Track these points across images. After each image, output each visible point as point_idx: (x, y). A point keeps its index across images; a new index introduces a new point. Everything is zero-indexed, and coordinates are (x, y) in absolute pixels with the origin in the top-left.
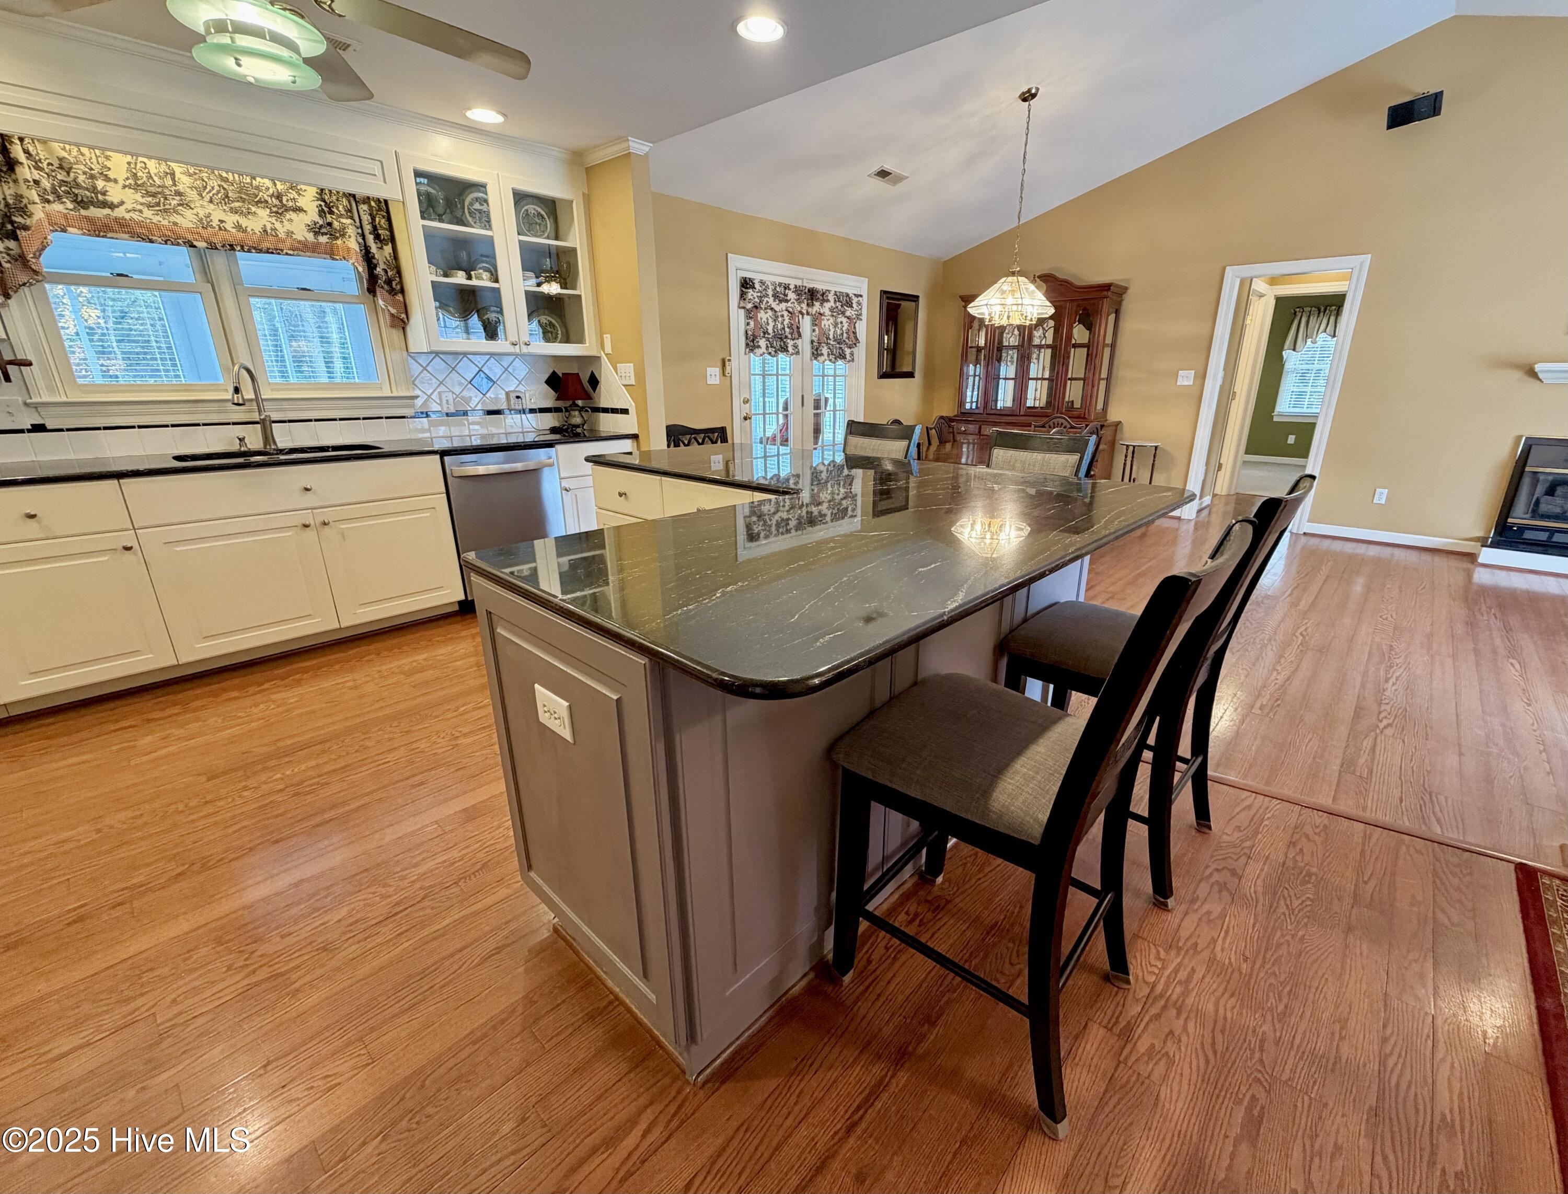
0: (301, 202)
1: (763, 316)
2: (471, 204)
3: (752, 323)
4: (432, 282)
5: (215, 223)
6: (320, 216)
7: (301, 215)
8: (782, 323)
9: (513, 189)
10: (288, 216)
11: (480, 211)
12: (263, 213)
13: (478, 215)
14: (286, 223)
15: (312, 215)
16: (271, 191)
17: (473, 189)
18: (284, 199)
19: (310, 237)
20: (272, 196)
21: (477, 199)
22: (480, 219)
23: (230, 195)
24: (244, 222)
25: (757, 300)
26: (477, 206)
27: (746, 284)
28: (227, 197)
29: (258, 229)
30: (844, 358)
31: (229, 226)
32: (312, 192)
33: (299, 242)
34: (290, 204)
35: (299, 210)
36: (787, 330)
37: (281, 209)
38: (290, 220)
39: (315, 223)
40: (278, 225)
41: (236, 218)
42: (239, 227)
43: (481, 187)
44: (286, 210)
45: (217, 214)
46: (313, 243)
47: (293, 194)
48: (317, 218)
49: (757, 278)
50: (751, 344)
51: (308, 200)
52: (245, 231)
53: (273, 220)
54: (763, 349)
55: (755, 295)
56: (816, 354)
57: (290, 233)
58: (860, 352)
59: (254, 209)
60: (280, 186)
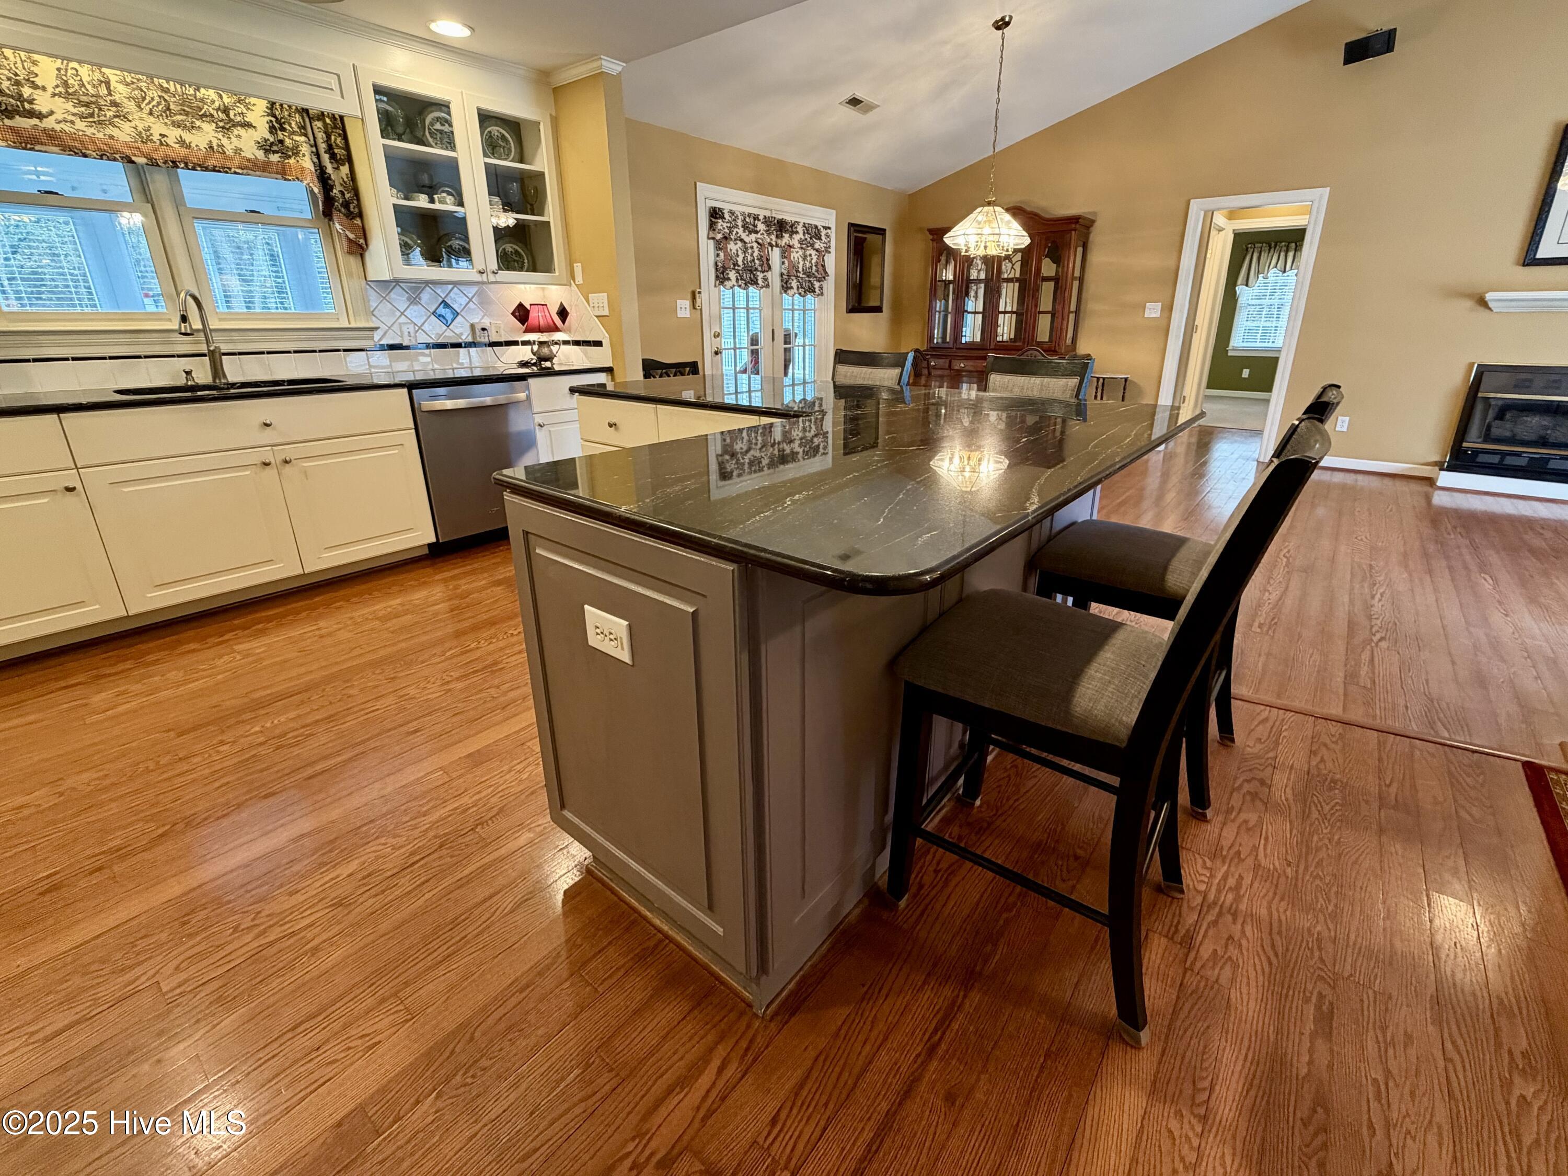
0: (250, 117)
1: (733, 247)
2: (432, 124)
3: (722, 254)
4: (394, 205)
5: (156, 137)
6: (271, 132)
7: (250, 131)
8: (752, 255)
9: (478, 109)
10: (236, 132)
11: (441, 132)
12: (208, 128)
13: (439, 135)
14: (234, 139)
15: (262, 131)
16: (217, 104)
17: (434, 108)
18: (232, 113)
19: (260, 155)
20: (218, 110)
21: (438, 119)
22: (441, 140)
23: (172, 107)
24: (187, 137)
25: (726, 230)
26: (438, 126)
27: (715, 214)
28: (168, 109)
29: (203, 145)
30: (814, 291)
31: (171, 141)
32: (261, 106)
33: (249, 160)
34: (238, 119)
35: (248, 125)
36: (757, 262)
37: (228, 125)
38: (239, 136)
39: (266, 140)
40: (225, 141)
41: (178, 132)
42: (182, 142)
43: (444, 106)
44: (234, 126)
45: (158, 128)
46: (264, 162)
47: (241, 108)
48: (267, 135)
49: (726, 207)
50: (721, 277)
51: (258, 114)
52: (189, 147)
53: (220, 136)
54: (733, 282)
55: (725, 225)
56: (786, 288)
57: (238, 151)
58: (829, 286)
59: (198, 123)
60: (226, 100)
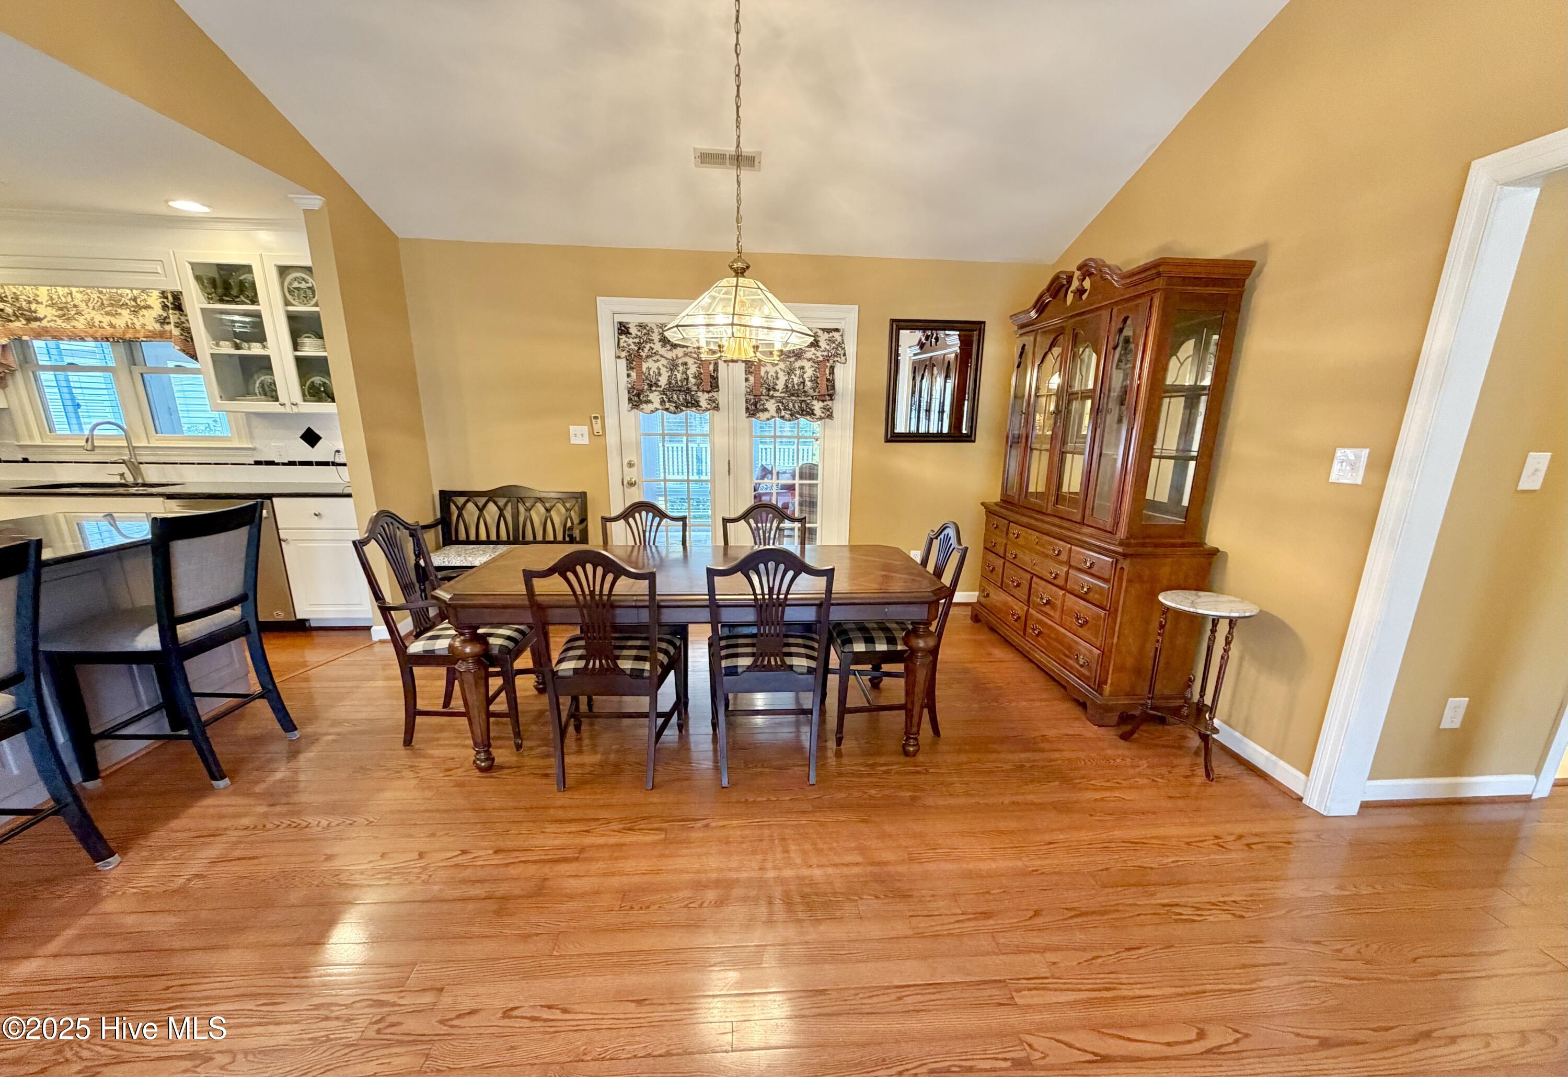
0: (150, 302)
1: (650, 366)
5: (96, 324)
6: (164, 310)
7: (150, 311)
8: (685, 373)
10: (141, 313)
12: (125, 312)
14: (140, 318)
15: (158, 310)
16: (129, 296)
18: (138, 300)
19: (158, 326)
20: (130, 300)
23: (105, 302)
24: (114, 321)
27: (623, 329)
28: (103, 304)
29: (123, 325)
30: (811, 413)
31: (104, 325)
32: (156, 294)
33: (150, 331)
34: (143, 304)
35: (148, 307)
36: (692, 381)
37: (137, 309)
38: (143, 316)
39: (160, 316)
40: (135, 320)
41: (108, 318)
42: (111, 325)
44: (140, 309)
45: (98, 317)
46: (160, 332)
47: (144, 296)
48: (161, 312)
50: (637, 398)
51: (154, 300)
52: (114, 327)
53: (132, 317)
56: (754, 408)
57: (143, 326)
58: (844, 407)
59: (119, 311)
60: (135, 292)
